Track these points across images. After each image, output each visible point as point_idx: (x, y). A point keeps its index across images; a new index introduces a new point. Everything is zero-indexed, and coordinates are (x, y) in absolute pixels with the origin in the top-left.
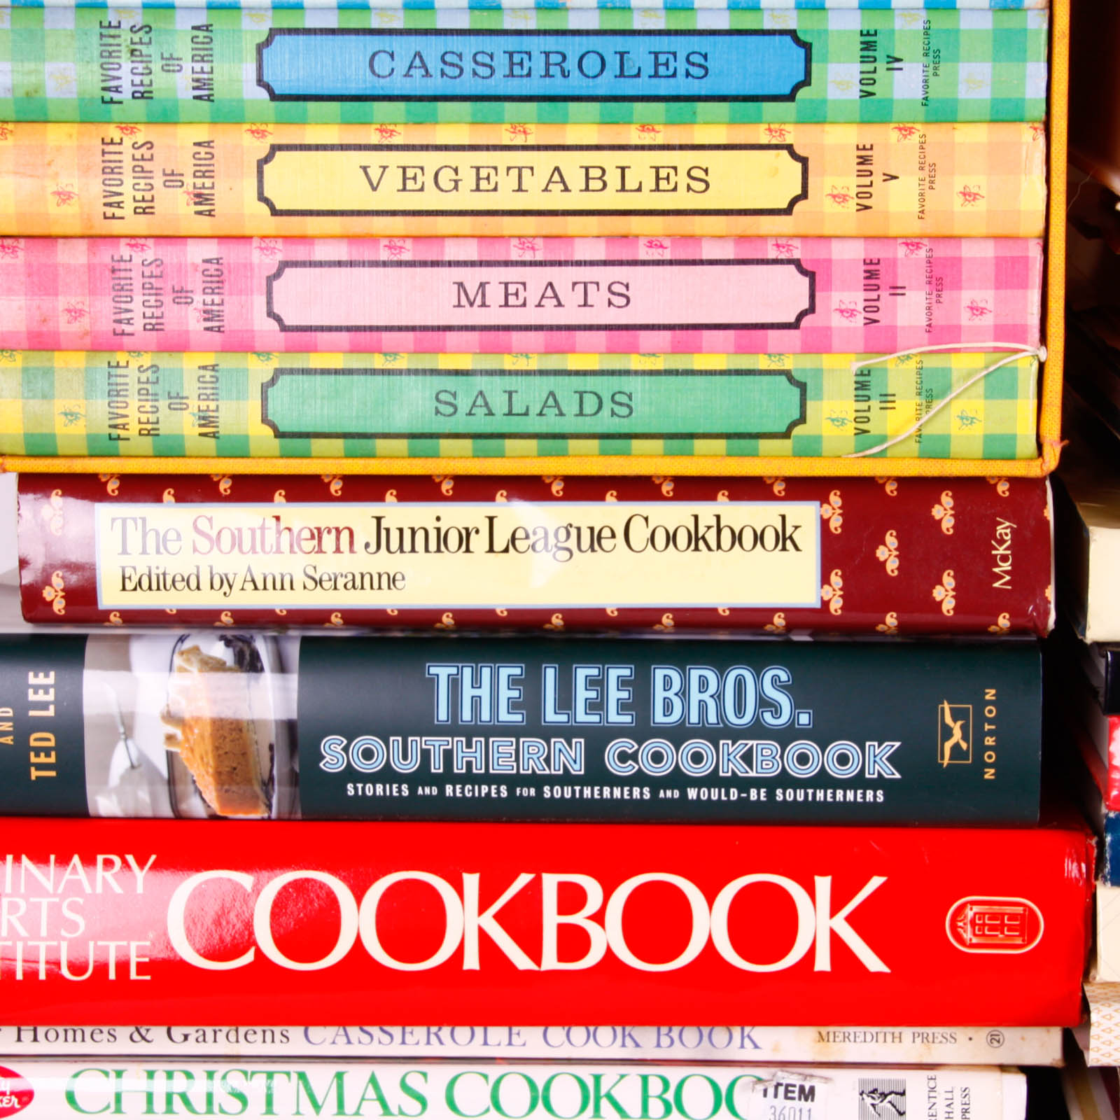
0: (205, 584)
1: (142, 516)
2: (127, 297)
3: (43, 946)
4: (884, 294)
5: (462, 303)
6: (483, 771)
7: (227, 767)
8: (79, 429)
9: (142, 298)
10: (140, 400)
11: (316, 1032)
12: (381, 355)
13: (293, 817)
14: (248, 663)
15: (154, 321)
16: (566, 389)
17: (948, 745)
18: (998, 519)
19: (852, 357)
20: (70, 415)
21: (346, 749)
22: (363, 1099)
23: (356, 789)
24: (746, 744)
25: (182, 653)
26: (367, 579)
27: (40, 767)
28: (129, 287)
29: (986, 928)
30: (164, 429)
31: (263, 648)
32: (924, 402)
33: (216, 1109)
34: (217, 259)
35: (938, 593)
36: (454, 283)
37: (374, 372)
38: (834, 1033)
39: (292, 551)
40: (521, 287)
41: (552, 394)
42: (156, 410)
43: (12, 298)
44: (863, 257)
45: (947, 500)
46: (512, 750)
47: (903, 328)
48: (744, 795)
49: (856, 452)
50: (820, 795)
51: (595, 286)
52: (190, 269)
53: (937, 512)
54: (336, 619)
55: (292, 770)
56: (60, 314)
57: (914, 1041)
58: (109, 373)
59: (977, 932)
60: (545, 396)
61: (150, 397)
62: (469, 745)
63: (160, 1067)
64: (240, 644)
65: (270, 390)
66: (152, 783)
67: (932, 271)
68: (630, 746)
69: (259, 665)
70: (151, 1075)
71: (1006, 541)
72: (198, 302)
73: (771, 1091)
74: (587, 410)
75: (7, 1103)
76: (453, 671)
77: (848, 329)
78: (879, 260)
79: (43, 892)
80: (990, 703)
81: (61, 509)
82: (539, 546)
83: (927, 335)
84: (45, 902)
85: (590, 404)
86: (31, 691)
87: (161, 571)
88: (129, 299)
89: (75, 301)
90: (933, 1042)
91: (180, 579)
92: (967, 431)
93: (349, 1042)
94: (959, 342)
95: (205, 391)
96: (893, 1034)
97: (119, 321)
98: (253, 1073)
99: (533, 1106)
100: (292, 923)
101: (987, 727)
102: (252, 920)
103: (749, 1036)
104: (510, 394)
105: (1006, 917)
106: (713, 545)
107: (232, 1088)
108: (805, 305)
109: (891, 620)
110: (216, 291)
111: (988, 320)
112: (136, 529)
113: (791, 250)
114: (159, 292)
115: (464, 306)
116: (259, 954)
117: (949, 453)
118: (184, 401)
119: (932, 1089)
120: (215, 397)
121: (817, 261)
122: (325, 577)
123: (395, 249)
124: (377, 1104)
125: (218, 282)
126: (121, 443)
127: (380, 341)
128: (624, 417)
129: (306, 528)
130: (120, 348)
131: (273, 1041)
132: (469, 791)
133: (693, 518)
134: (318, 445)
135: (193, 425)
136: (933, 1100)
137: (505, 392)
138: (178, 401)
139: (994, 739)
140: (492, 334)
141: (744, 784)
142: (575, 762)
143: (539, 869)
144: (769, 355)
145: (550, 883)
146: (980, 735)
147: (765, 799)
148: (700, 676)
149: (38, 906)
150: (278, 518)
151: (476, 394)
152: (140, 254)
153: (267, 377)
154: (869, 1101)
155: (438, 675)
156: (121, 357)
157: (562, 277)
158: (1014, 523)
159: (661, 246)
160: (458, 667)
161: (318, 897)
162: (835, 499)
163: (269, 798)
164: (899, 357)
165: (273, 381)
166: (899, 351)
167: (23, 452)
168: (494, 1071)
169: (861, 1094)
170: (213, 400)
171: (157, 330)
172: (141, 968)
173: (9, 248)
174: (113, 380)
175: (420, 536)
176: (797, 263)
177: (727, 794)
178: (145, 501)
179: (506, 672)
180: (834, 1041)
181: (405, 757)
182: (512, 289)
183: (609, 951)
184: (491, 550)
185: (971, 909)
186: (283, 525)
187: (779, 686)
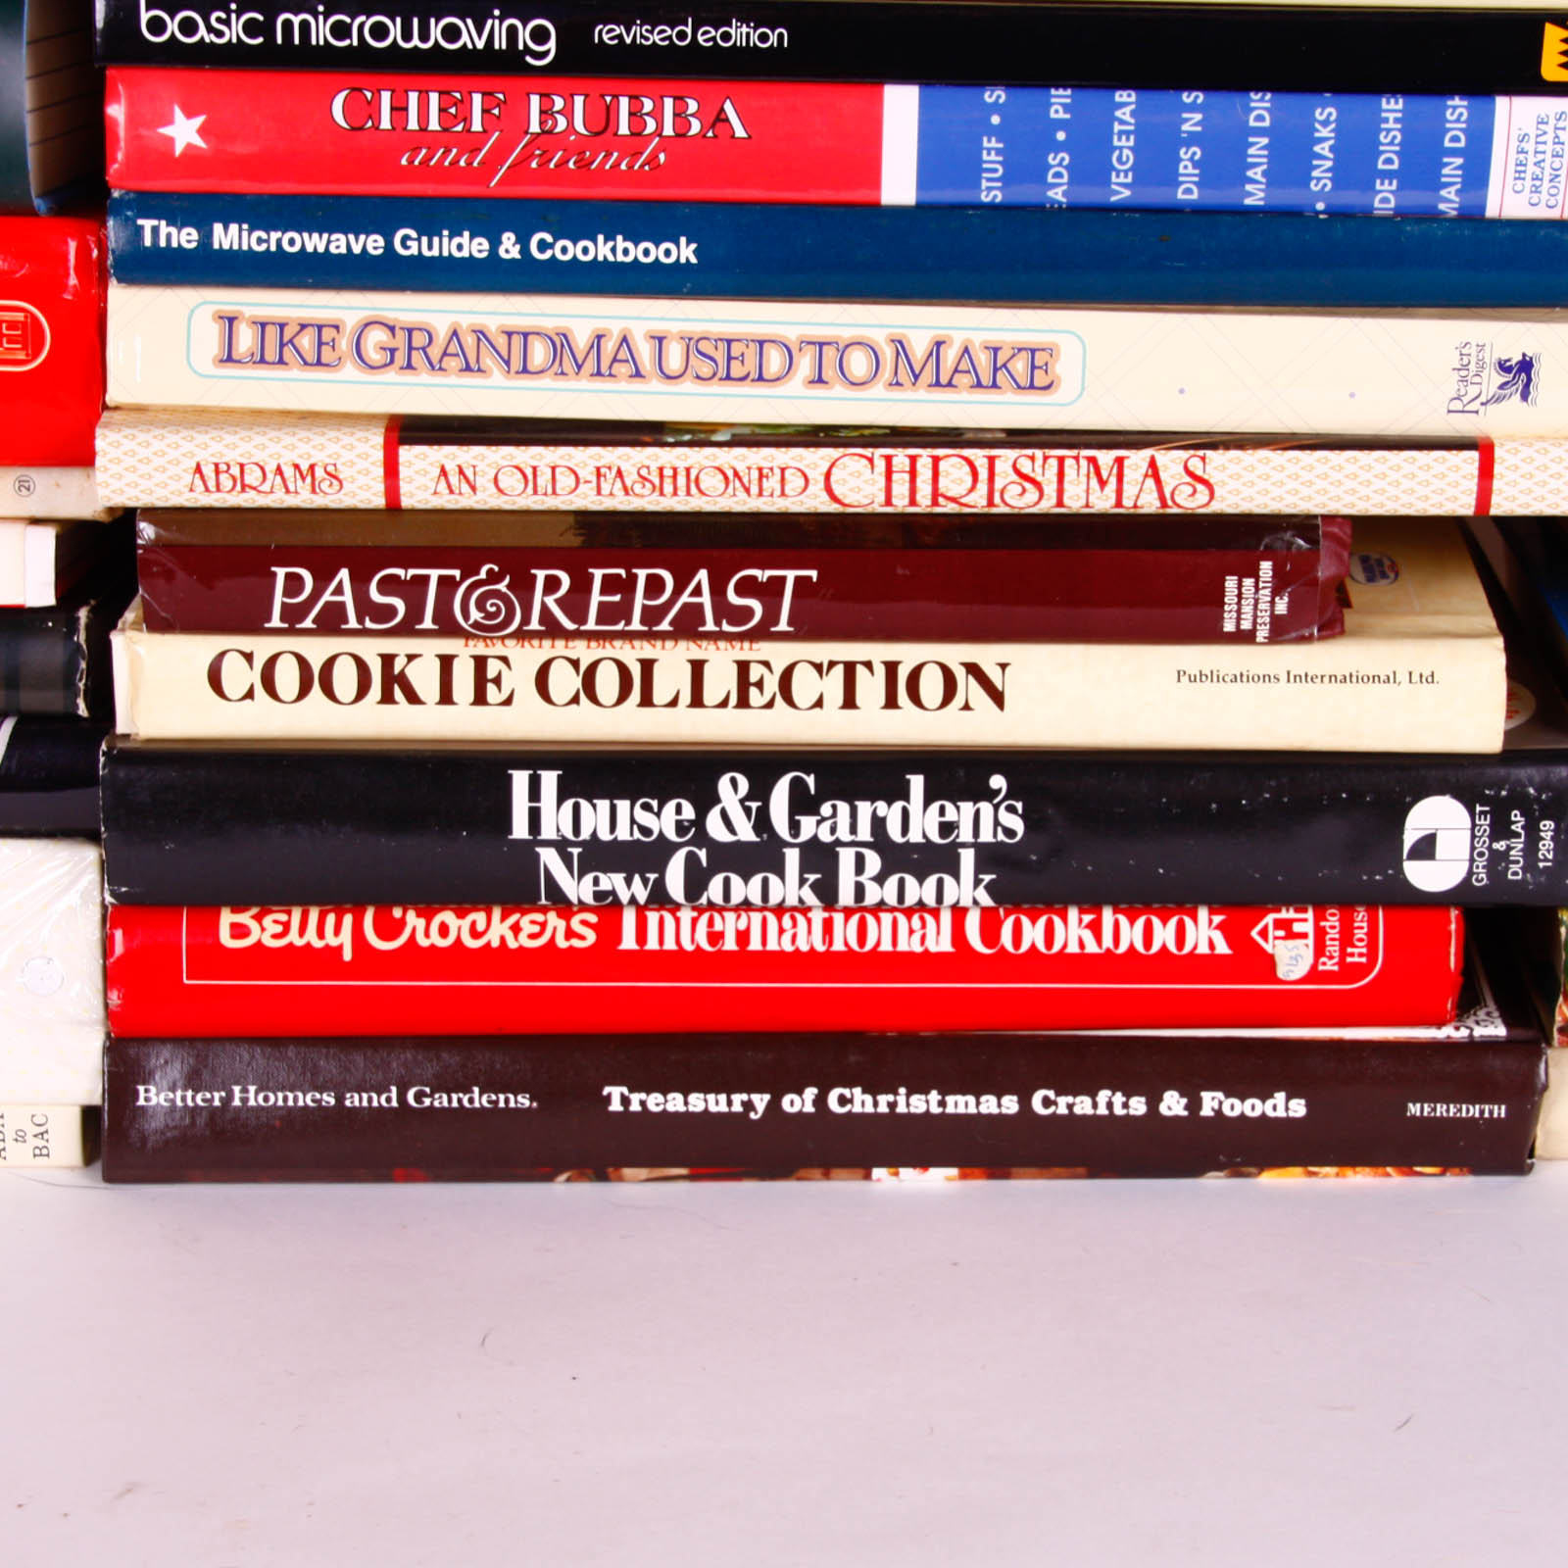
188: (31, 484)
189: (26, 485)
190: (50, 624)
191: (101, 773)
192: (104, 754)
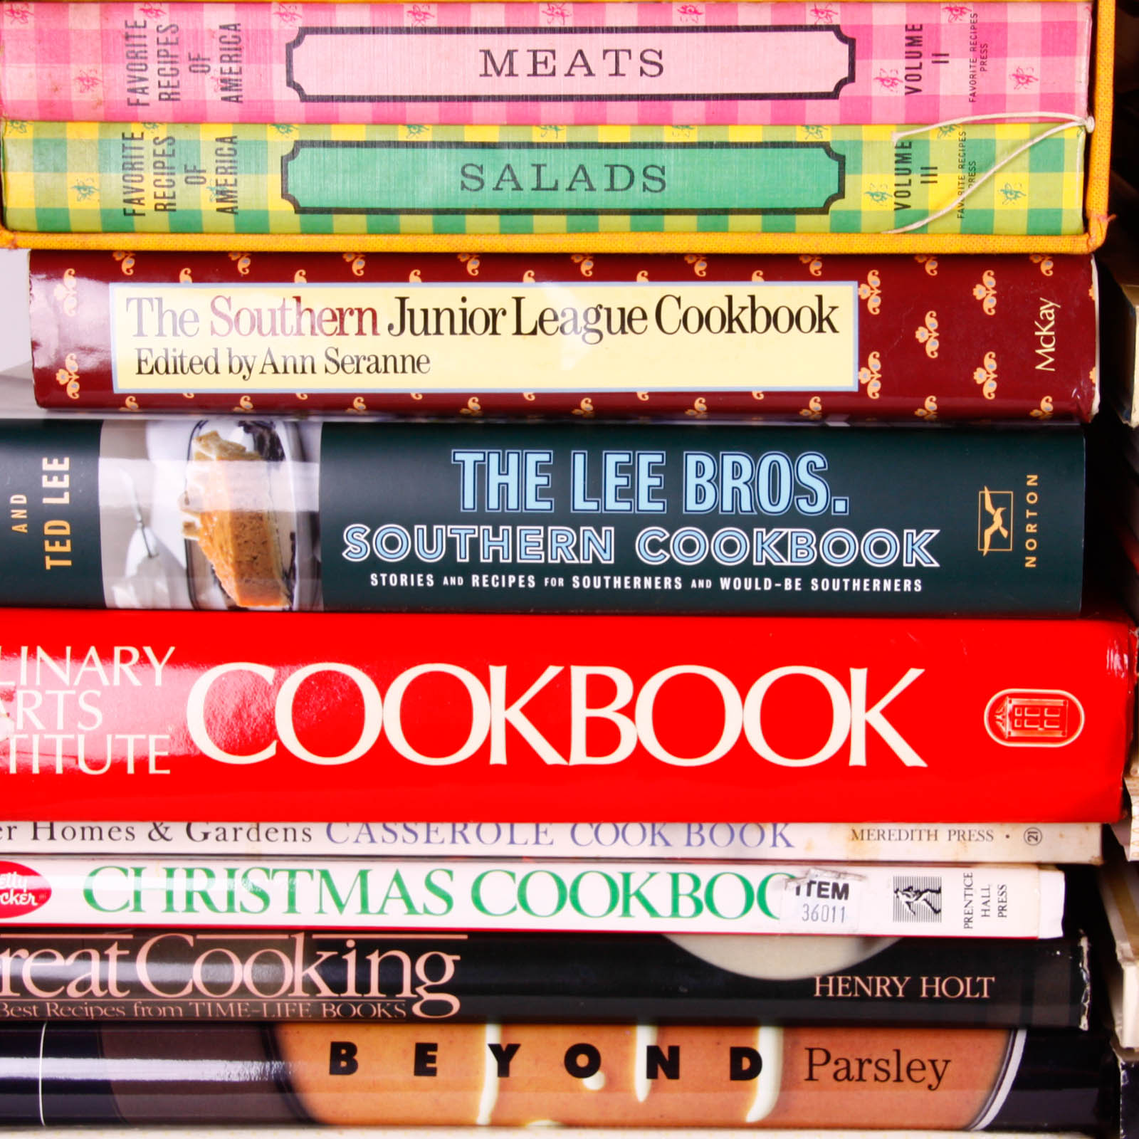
0: (223, 367)
1: (158, 296)
2: (141, 64)
3: (59, 740)
4: (926, 62)
5: (489, 72)
6: (510, 561)
7: (247, 556)
8: (92, 204)
9: (157, 66)
10: (155, 174)
11: (339, 829)
12: (405, 127)
13: (314, 609)
14: (269, 451)
15: (169, 90)
16: (596, 162)
17: (988, 533)
18: (1042, 299)
19: (893, 128)
20: (84, 189)
21: (369, 538)
22: (387, 897)
23: (379, 579)
24: (781, 533)
25: (200, 439)
26: (390, 362)
27: (55, 556)
28: (143, 55)
29: (1026, 721)
30: (180, 204)
31: (283, 433)
32: (967, 175)
33: (237, 907)
34: (235, 26)
35: (979, 376)
36: (481, 51)
37: (397, 145)
38: (869, 831)
39: (313, 333)
40: (550, 55)
41: (582, 167)
42: (172, 184)
43: (23, 65)
44: (904, 22)
45: (989, 279)
46: (540, 538)
47: (946, 97)
48: (778, 585)
49: (896, 228)
50: (856, 585)
51: (627, 54)
52: (206, 35)
53: (979, 292)
54: (359, 404)
55: (314, 559)
56: (72, 82)
57: (950, 839)
58: (123, 145)
59: (1016, 726)
60: (575, 169)
61: (166, 171)
62: (496, 534)
63: (180, 866)
64: (260, 430)
65: (290, 163)
66: (170, 575)
67: (976, 37)
68: (661, 535)
69: (280, 451)
70: (170, 873)
71: (1050, 322)
72: (215, 70)
73: (804, 889)
74: (618, 184)
75: (24, 901)
76: (480, 457)
77: (889, 98)
78: (921, 26)
79: (60, 685)
80: (1032, 489)
81: (74, 289)
82: (568, 328)
83: (970, 105)
84: (61, 694)
85: (621, 178)
86: (45, 478)
87: (178, 354)
88: (143, 67)
89: (86, 69)
90: (970, 839)
91: (198, 362)
92: (1011, 205)
93: (373, 841)
94: (1004, 112)
95: (222, 165)
96: (929, 831)
97: (134, 91)
98: (275, 871)
99: (560, 906)
100: (315, 717)
101: (1028, 514)
102: (274, 713)
103: (781, 835)
104: (539, 167)
105: (1046, 710)
106: (748, 326)
107: (254, 886)
108: (845, 73)
109: (930, 404)
110: (234, 59)
111: (1034, 89)
112: (152, 309)
113: (830, 16)
114: (174, 59)
115: (491, 75)
116: (281, 747)
117: (992, 230)
118: (202, 174)
119: (969, 887)
120: (233, 170)
121: (857, 27)
122: (348, 360)
123: (420, 15)
124: (402, 902)
125: (236, 49)
126: (136, 218)
127: (404, 112)
128: (656, 191)
129: (327, 309)
130: (134, 119)
131: (295, 840)
132: (496, 581)
133: (727, 299)
134: (340, 221)
135: (211, 200)
136: (969, 898)
137: (533, 165)
138: (195, 174)
139: (1035, 526)
140: (519, 106)
141: (779, 574)
142: (605, 551)
143: (567, 661)
144: (807, 126)
145: (579, 675)
146: (1021, 522)
147: (800, 589)
148: (734, 463)
149: (54, 698)
150: (298, 299)
151: (503, 167)
152: (155, 19)
153: (287, 150)
154: (903, 899)
155: (463, 462)
156: (136, 129)
157: (593, 45)
158: (1059, 304)
159: (696, 12)
160: (484, 453)
161: (341, 689)
162: (874, 279)
163: (290, 588)
164: (941, 128)
165: (293, 154)
166: (942, 121)
167: (35, 228)
168: (521, 870)
169: (896, 892)
170: (231, 173)
171: (173, 100)
172: (161, 762)
173: (18, 13)
174: (128, 152)
175: (445, 317)
176: (836, 29)
177: (761, 584)
178: (161, 281)
179: (533, 458)
180: (869, 839)
181: (430, 546)
182: (540, 57)
183: (639, 745)
184: (519, 332)
185: (1010, 702)
186: (304, 305)
187: (815, 473)
188: (1039, 835)
189: (1035, 835)
190: (1058, 953)
191: (1122, 1084)
192: (1124, 1067)
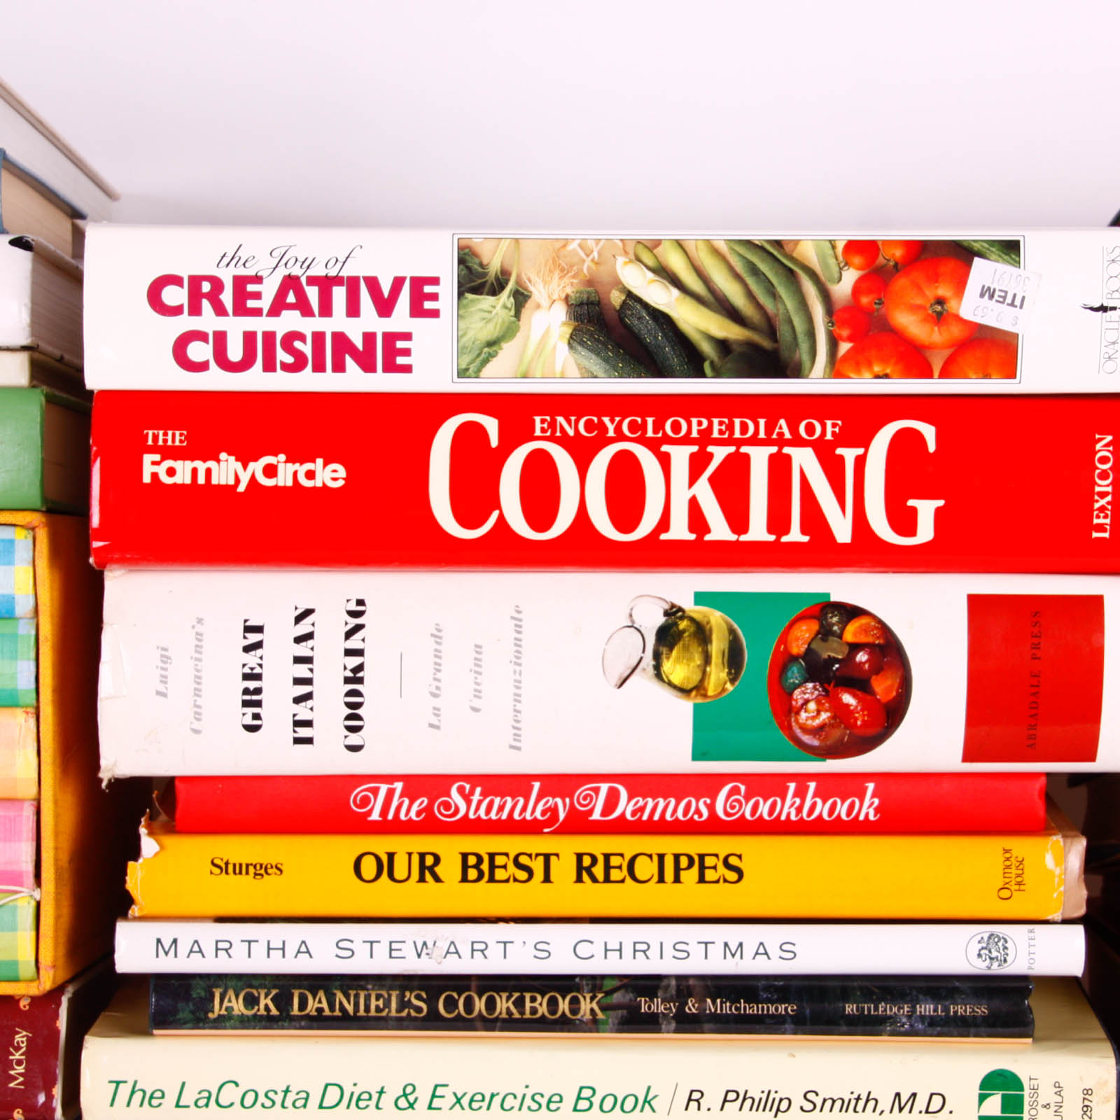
18: (17, 1029)
71: (21, 1048)
158: (30, 1033)
